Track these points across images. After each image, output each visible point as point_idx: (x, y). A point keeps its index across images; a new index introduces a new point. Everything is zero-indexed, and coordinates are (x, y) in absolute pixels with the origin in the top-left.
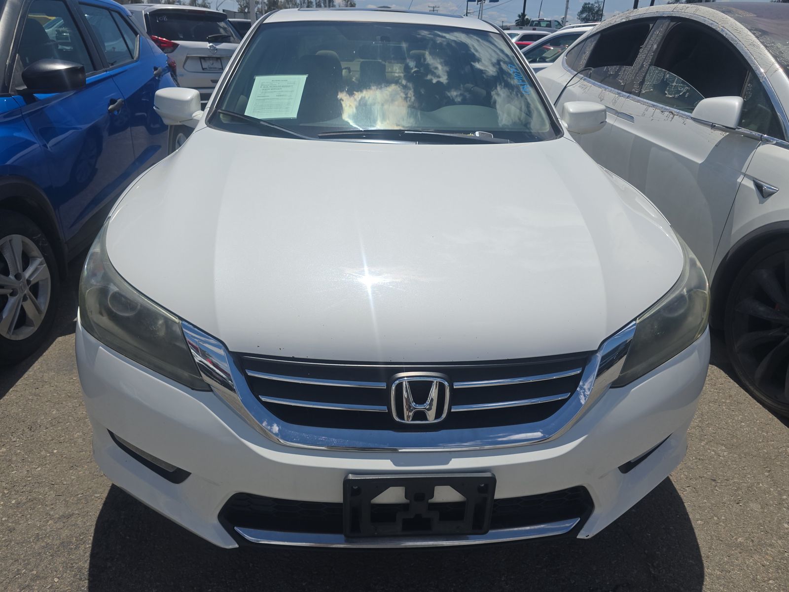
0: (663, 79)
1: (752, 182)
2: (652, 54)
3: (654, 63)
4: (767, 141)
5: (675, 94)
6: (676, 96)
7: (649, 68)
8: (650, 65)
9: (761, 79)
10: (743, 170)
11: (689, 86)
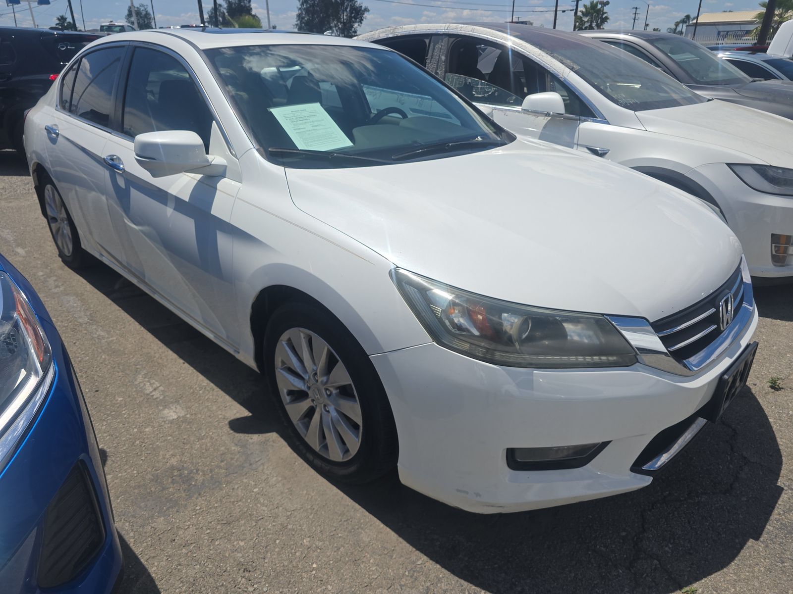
0: (466, 83)
1: (586, 149)
2: (443, 64)
3: (448, 70)
4: (585, 121)
5: (484, 94)
6: (486, 95)
7: (445, 75)
8: (446, 72)
9: (561, 79)
10: (576, 141)
11: (494, 87)
